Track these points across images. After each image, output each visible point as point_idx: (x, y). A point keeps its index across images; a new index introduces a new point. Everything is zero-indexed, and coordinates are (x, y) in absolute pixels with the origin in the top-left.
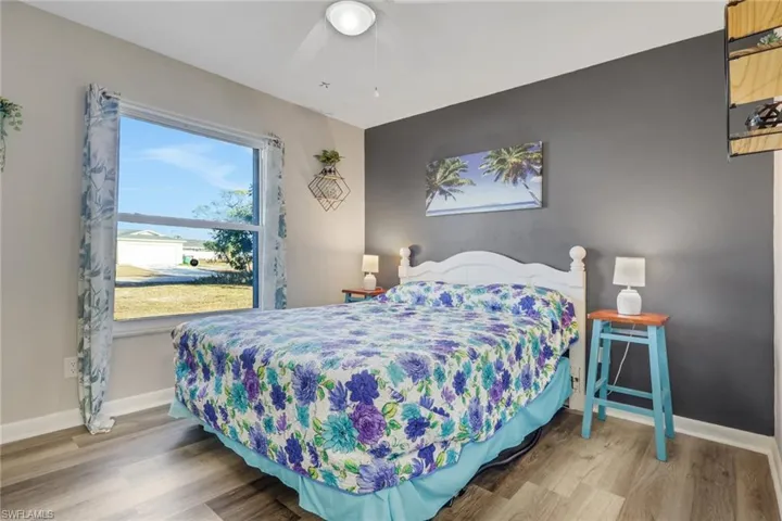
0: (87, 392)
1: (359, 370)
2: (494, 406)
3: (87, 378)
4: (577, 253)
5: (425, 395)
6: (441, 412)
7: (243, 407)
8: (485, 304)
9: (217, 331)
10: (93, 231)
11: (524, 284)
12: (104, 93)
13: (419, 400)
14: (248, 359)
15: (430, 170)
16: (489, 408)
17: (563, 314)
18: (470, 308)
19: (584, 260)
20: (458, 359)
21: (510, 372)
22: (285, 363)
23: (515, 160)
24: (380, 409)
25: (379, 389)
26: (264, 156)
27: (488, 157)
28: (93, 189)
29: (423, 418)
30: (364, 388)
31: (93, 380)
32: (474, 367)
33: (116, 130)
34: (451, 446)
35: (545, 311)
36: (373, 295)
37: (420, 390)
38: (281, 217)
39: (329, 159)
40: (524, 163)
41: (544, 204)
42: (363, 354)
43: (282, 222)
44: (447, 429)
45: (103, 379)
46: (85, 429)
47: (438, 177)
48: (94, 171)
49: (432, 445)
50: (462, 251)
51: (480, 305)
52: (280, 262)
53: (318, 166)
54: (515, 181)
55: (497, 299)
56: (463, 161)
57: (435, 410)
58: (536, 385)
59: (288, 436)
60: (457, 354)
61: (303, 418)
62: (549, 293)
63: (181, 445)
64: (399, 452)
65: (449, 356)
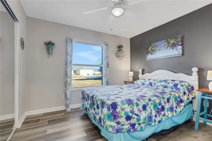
0: (66, 103)
1: (113, 101)
2: (158, 116)
3: (66, 99)
4: (195, 70)
5: (132, 110)
6: (137, 115)
7: (92, 109)
8: (162, 86)
9: (89, 90)
10: (68, 68)
11: (175, 80)
12: (70, 39)
13: (130, 111)
14: (93, 97)
15: (147, 47)
16: (156, 116)
17: (189, 89)
18: (158, 87)
19: (197, 72)
20: (144, 101)
21: (164, 106)
22: (99, 99)
23: (173, 42)
24: (118, 112)
25: (117, 106)
26: (104, 48)
27: (164, 42)
28: (68, 59)
29: (130, 116)
30: (114, 106)
31: (67, 100)
32: (150, 103)
33: (72, 46)
34: (142, 125)
35: (181, 88)
36: (131, 83)
37: (131, 108)
38: (108, 63)
39: (120, 47)
40: (176, 42)
41: (183, 54)
42: (116, 97)
43: (108, 64)
44: (138, 120)
45: (69, 100)
46: (65, 110)
47: (150, 49)
48: (68, 55)
49: (135, 124)
50: (157, 70)
51: (161, 86)
52: (107, 74)
53: (117, 49)
54: (173, 48)
55: (166, 84)
56: (157, 44)
57: (135, 114)
58: (176, 112)
59: (99, 117)
60: (144, 99)
61: (102, 112)
62: (184, 83)
63: (82, 116)
64: (124, 124)
65: (141, 100)
